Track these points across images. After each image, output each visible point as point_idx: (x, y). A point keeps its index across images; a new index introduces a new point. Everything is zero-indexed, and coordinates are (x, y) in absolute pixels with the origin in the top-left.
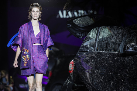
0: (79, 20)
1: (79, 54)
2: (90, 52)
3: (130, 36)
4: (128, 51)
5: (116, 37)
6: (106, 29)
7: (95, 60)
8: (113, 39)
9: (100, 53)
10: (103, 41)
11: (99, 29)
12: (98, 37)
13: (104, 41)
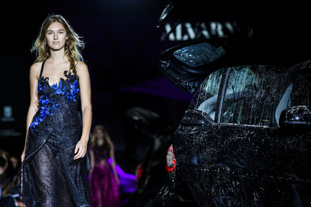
0: (186, 52)
1: (181, 130)
2: (205, 126)
3: (297, 88)
4: (291, 122)
5: (264, 91)
6: (242, 73)
7: (216, 144)
8: (257, 96)
9: (228, 126)
10: (236, 99)
11: (225, 72)
12: (223, 91)
13: (238, 100)
